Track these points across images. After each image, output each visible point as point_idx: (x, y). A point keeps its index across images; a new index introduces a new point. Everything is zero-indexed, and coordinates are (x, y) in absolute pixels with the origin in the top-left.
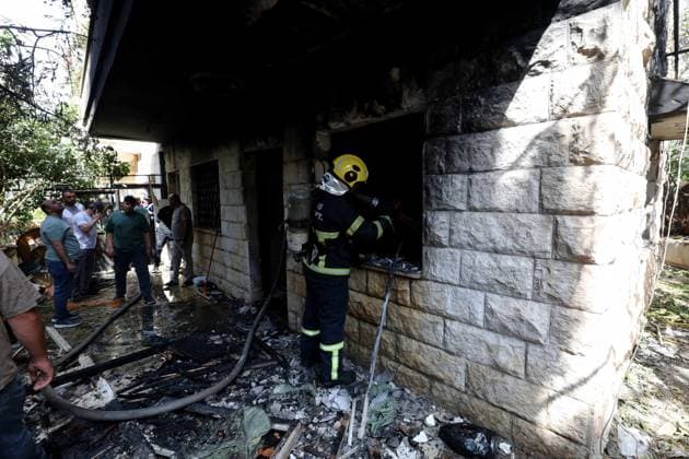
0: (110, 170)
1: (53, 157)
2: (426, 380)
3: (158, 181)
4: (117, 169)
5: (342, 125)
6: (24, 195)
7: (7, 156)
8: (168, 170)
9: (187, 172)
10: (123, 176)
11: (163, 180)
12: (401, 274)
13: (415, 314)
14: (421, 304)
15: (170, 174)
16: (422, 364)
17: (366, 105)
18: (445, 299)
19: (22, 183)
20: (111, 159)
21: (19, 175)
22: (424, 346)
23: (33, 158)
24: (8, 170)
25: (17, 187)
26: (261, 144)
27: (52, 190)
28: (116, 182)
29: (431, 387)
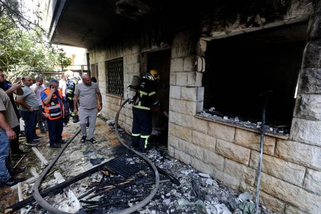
0: (62, 62)
1: (32, 53)
2: (282, 204)
3: (86, 68)
4: (65, 62)
5: (223, 33)
6: (18, 74)
7: (9, 53)
8: (91, 63)
9: (103, 64)
10: (68, 65)
11: (89, 68)
12: (269, 134)
13: (278, 161)
14: (285, 156)
15: (92, 65)
16: (280, 194)
17: (249, 18)
18: (311, 156)
19: (17, 67)
20: (62, 55)
21: (15, 62)
22: (282, 182)
23: (22, 54)
24: (9, 60)
25: (14, 69)
26: (155, 48)
27: (32, 71)
28: (64, 68)
29: (285, 208)
